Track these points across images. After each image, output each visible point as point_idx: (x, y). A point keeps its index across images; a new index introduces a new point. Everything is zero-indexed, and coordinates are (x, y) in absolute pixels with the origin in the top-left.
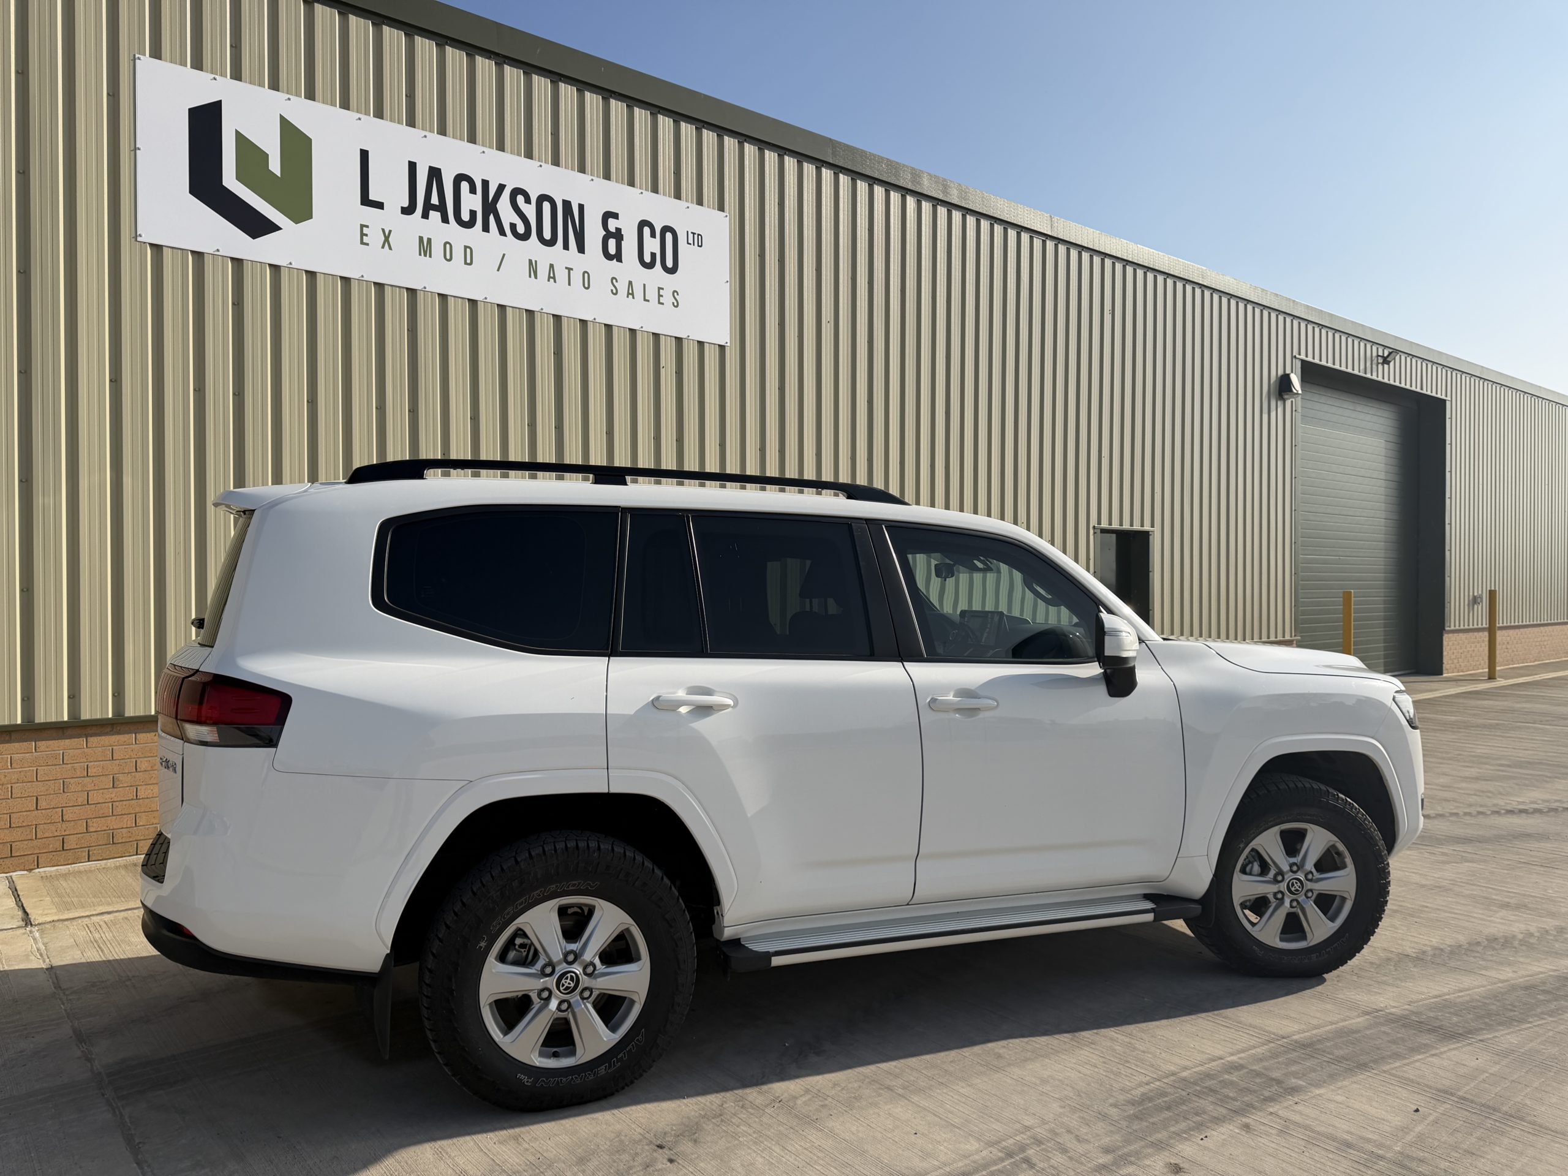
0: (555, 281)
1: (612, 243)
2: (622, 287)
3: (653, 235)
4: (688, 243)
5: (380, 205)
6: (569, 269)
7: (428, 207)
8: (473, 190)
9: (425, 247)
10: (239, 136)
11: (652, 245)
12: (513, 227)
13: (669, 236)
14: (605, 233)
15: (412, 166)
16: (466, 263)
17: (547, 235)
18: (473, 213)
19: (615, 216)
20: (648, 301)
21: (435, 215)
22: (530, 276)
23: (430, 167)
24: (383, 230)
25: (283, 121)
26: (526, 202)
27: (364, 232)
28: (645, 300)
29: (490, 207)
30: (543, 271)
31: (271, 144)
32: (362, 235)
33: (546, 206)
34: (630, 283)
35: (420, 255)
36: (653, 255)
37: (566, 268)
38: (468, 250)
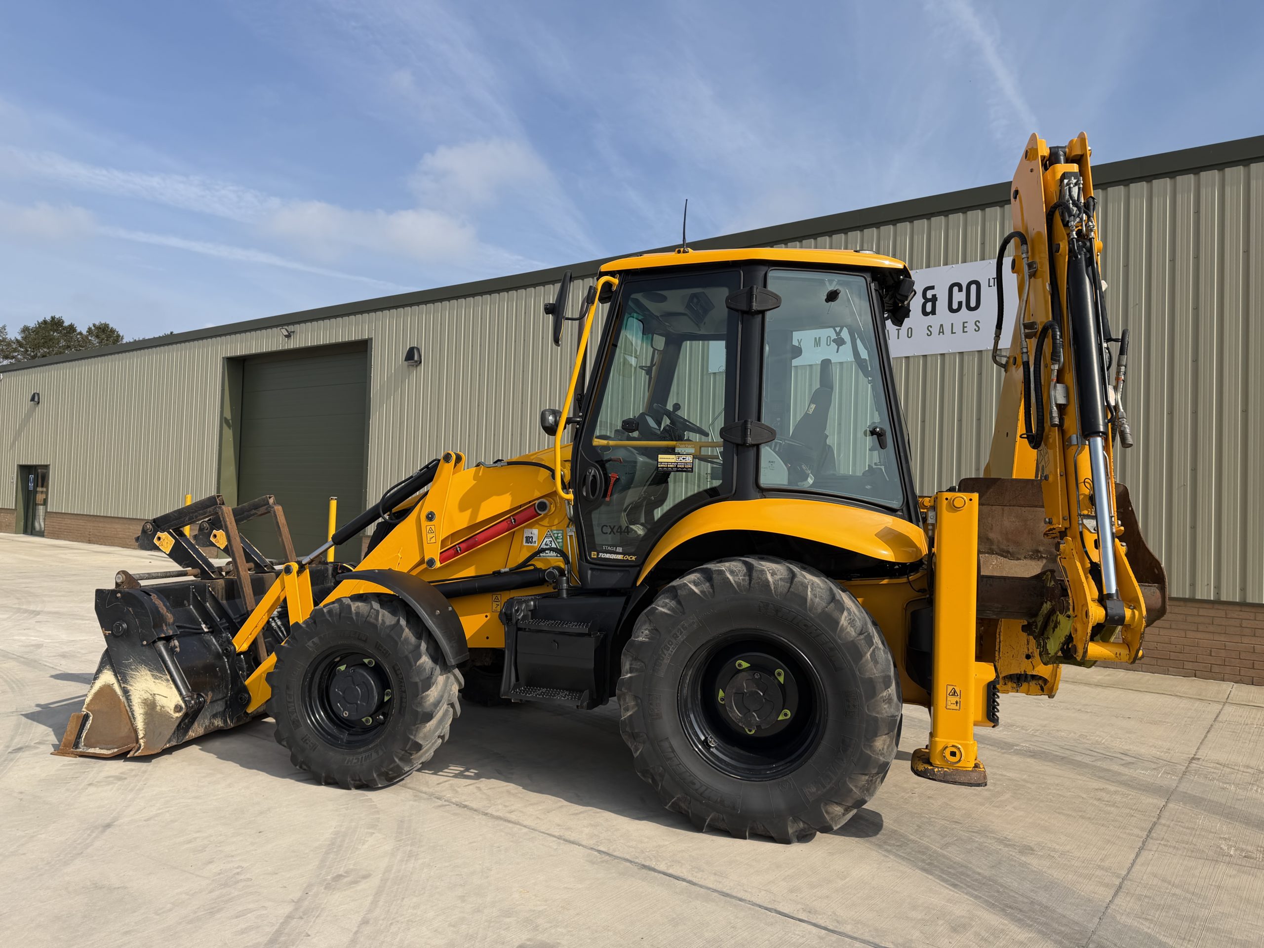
1: (929, 305)
2: (935, 330)
3: (960, 290)
4: (989, 286)
11: (959, 297)
13: (973, 288)
14: (924, 301)
19: (932, 288)
20: (955, 333)
28: (952, 333)
34: (942, 325)
36: (960, 303)
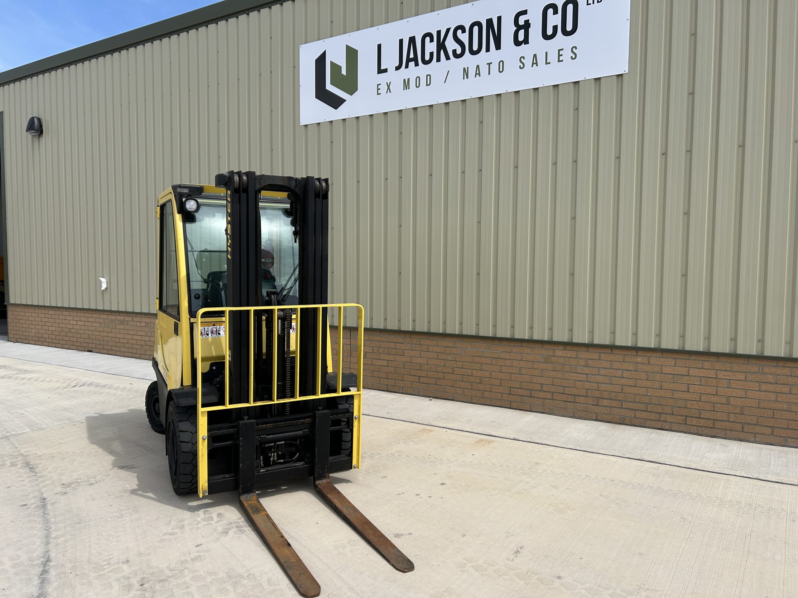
0: (480, 76)
1: (521, 33)
2: (528, 61)
3: (555, 12)
4: (588, 4)
5: (385, 71)
6: (489, 64)
7: (409, 60)
8: (432, 40)
9: (406, 84)
10: (332, 63)
11: (554, 20)
12: (454, 51)
13: (570, 7)
14: (516, 28)
15: (401, 41)
16: (427, 85)
17: (475, 48)
18: (432, 54)
19: (525, 12)
20: (549, 63)
21: (412, 64)
22: (464, 79)
23: (410, 38)
24: (387, 83)
25: (348, 47)
26: (462, 33)
27: (379, 88)
28: (547, 63)
29: (441, 46)
30: (472, 72)
31: (342, 62)
32: (378, 89)
33: (476, 29)
34: (535, 56)
35: (404, 90)
36: (555, 28)
37: (487, 64)
38: (429, 77)
